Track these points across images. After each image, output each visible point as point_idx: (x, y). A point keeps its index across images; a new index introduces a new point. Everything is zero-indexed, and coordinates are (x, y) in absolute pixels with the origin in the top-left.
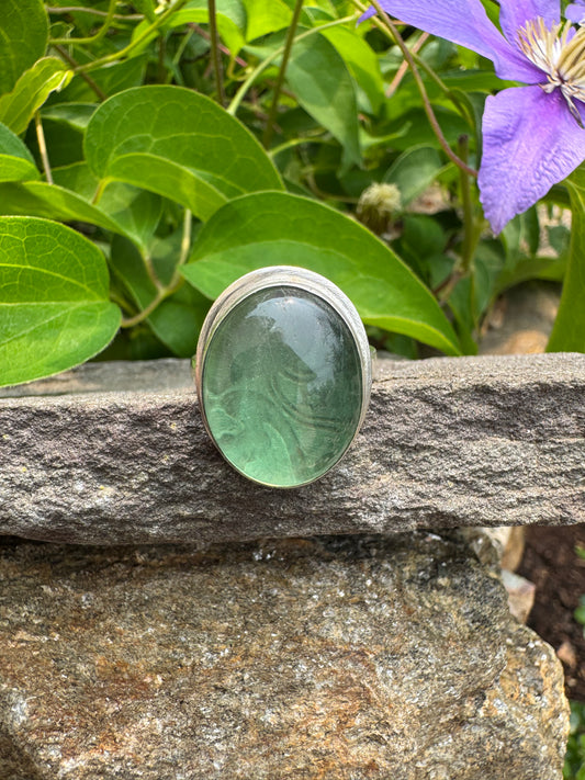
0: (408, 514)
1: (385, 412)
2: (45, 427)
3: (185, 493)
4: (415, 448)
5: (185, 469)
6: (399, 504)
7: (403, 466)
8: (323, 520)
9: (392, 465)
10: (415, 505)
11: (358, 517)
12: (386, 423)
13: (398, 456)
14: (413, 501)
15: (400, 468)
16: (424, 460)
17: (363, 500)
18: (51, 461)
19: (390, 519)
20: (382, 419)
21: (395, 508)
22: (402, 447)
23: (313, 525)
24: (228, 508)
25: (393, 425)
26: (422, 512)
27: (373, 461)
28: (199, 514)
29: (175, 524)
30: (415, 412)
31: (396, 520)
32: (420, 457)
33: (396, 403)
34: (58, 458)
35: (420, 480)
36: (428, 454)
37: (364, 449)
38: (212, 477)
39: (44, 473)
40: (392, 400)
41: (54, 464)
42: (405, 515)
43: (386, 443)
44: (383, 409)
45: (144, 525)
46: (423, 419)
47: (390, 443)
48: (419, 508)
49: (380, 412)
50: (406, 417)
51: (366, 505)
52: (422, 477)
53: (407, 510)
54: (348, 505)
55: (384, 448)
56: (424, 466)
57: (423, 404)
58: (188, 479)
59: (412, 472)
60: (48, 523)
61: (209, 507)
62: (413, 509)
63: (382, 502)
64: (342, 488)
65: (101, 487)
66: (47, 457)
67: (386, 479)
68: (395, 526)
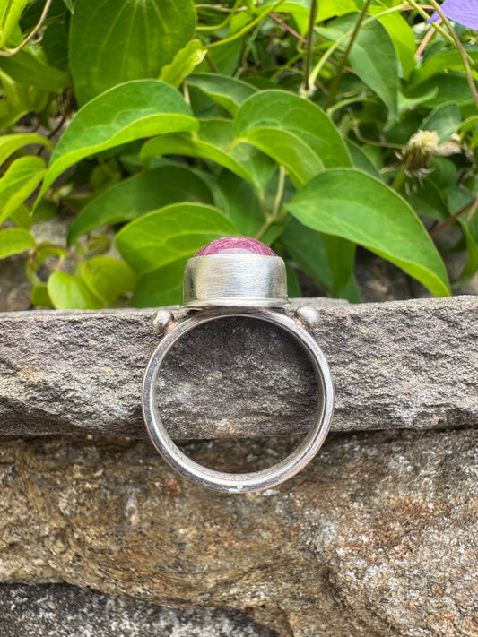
0: (433, 410)
1: (412, 326)
2: (128, 333)
3: (253, 389)
4: (435, 356)
5: (256, 367)
6: (426, 401)
7: (425, 371)
8: (365, 415)
9: (417, 370)
10: (438, 403)
11: (394, 411)
12: (413, 335)
13: (422, 362)
14: (436, 399)
15: (423, 373)
16: (442, 367)
17: (399, 397)
18: (135, 361)
19: (419, 414)
20: (410, 331)
21: (424, 405)
22: (425, 355)
23: (356, 418)
24: (289, 403)
25: (418, 336)
26: (443, 409)
27: (404, 366)
28: (263, 409)
29: (240, 418)
30: (434, 326)
31: (423, 415)
32: (439, 364)
33: (421, 319)
34: (142, 359)
35: (440, 382)
36: (444, 361)
37: (398, 355)
38: (278, 374)
39: (128, 372)
40: (417, 316)
41: (138, 364)
42: (430, 411)
43: (413, 351)
44: (411, 323)
45: (214, 419)
46: (440, 332)
47: (417, 351)
48: (441, 405)
49: (408, 326)
50: (428, 330)
51: (401, 401)
52: (441, 380)
53: (432, 406)
54: (387, 401)
55: (412, 355)
56: (442, 371)
57: (440, 321)
58: (258, 377)
59: (433, 376)
60: (130, 416)
61: (273, 401)
62: (437, 406)
63: (413, 399)
64: (382, 386)
65: (181, 383)
66: (132, 358)
67: (414, 380)
68: (422, 421)
